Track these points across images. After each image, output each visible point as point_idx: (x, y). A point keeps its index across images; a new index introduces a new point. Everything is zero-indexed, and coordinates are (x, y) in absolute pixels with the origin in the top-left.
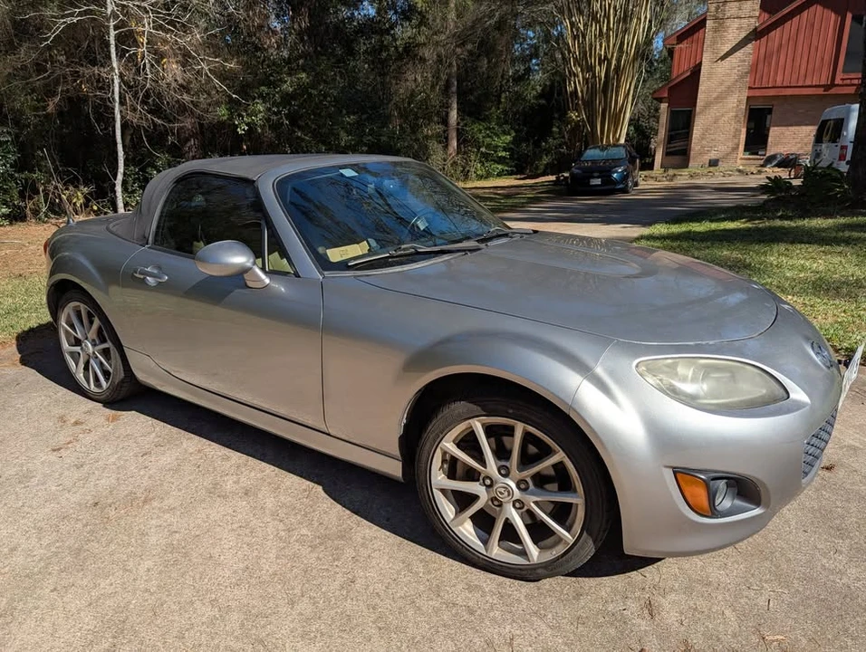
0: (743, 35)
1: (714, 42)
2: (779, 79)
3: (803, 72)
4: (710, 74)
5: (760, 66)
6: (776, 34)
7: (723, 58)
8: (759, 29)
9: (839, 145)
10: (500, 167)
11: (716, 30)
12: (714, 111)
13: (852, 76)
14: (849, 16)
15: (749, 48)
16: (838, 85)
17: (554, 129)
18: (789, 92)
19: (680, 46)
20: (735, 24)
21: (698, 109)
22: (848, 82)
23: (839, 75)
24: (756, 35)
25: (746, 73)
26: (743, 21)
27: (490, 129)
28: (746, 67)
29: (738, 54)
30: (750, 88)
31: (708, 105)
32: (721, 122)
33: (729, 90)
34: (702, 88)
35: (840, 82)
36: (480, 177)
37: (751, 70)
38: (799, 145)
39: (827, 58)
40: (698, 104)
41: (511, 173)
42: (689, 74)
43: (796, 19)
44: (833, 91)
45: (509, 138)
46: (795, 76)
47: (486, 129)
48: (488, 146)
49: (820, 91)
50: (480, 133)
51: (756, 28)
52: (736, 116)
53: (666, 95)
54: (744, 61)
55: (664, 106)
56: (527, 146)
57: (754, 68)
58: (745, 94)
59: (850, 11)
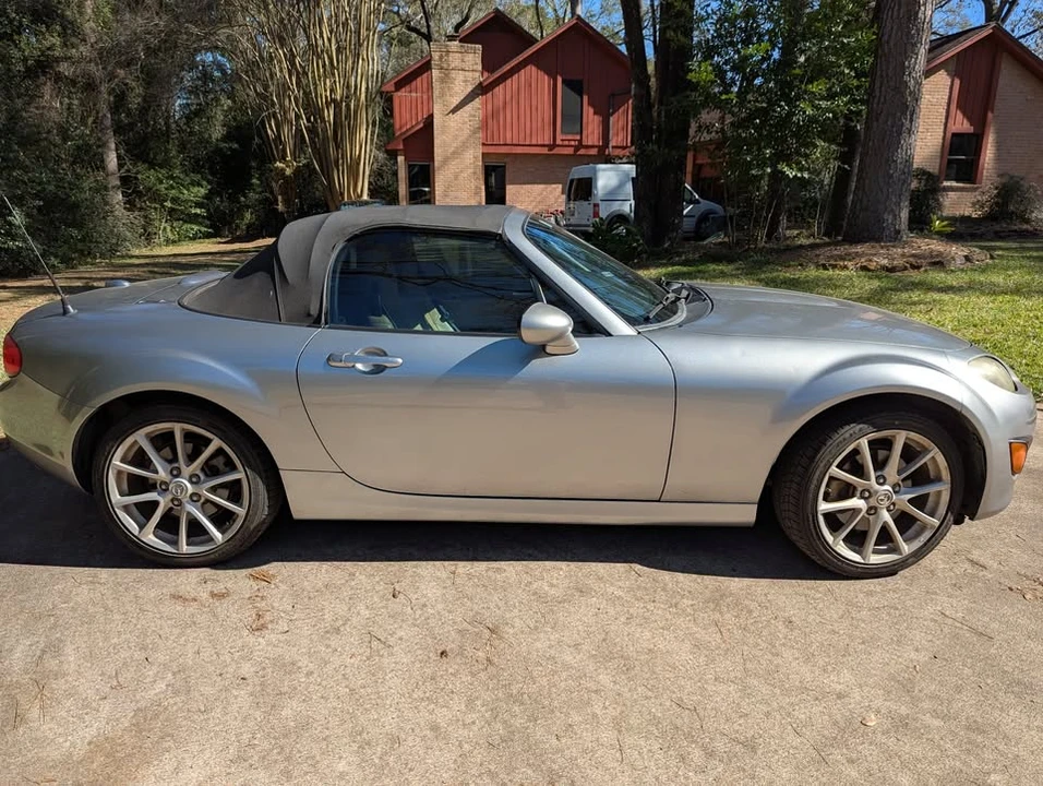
0: (470, 89)
1: (442, 95)
2: (509, 135)
3: (528, 132)
4: (444, 127)
5: (490, 121)
6: (499, 90)
7: (454, 111)
8: (485, 84)
9: (592, 202)
10: (196, 228)
11: (442, 81)
12: (453, 166)
13: (570, 137)
14: (559, 79)
15: (477, 103)
16: (559, 146)
17: (254, 181)
18: (519, 150)
19: (399, 94)
20: (459, 77)
21: (436, 164)
22: (567, 143)
23: (559, 137)
24: (482, 90)
25: (479, 128)
26: (467, 73)
27: (172, 178)
28: (476, 123)
29: (468, 108)
30: (483, 144)
31: (446, 161)
32: (461, 178)
33: (464, 146)
34: (437, 142)
35: (561, 143)
36: (168, 242)
37: (483, 126)
38: (534, 204)
39: (546, 120)
40: (436, 158)
41: (208, 236)
42: (422, 125)
43: (515, 77)
44: (556, 151)
45: (203, 191)
46: (522, 135)
47: (167, 178)
48: (174, 200)
49: (545, 151)
50: (161, 182)
51: (481, 83)
52: (475, 173)
53: (401, 147)
54: (474, 116)
55: (401, 159)
56: (222, 201)
57: (485, 125)
58: (480, 151)
59: (561, 76)
